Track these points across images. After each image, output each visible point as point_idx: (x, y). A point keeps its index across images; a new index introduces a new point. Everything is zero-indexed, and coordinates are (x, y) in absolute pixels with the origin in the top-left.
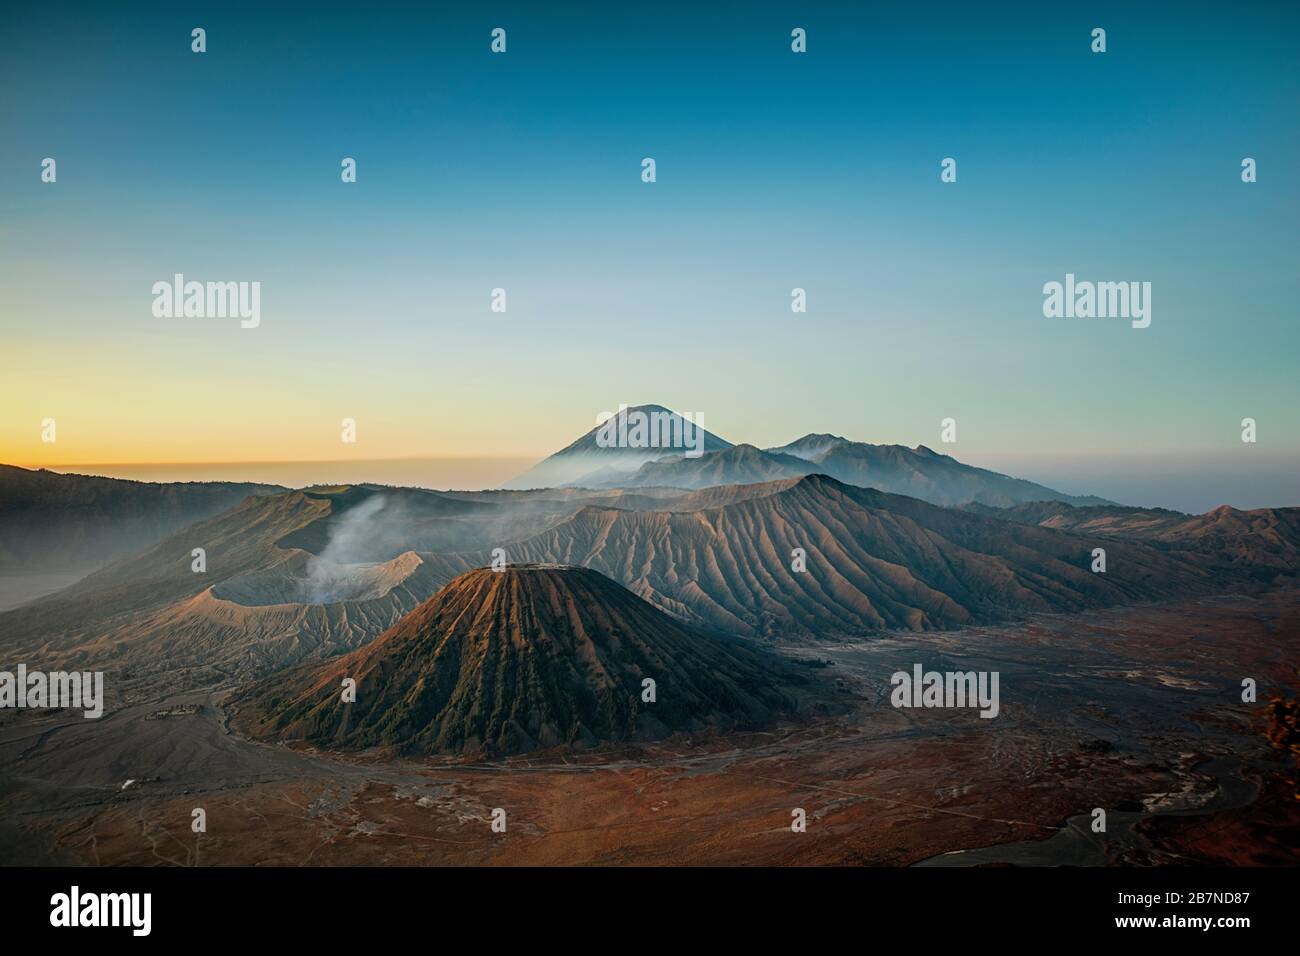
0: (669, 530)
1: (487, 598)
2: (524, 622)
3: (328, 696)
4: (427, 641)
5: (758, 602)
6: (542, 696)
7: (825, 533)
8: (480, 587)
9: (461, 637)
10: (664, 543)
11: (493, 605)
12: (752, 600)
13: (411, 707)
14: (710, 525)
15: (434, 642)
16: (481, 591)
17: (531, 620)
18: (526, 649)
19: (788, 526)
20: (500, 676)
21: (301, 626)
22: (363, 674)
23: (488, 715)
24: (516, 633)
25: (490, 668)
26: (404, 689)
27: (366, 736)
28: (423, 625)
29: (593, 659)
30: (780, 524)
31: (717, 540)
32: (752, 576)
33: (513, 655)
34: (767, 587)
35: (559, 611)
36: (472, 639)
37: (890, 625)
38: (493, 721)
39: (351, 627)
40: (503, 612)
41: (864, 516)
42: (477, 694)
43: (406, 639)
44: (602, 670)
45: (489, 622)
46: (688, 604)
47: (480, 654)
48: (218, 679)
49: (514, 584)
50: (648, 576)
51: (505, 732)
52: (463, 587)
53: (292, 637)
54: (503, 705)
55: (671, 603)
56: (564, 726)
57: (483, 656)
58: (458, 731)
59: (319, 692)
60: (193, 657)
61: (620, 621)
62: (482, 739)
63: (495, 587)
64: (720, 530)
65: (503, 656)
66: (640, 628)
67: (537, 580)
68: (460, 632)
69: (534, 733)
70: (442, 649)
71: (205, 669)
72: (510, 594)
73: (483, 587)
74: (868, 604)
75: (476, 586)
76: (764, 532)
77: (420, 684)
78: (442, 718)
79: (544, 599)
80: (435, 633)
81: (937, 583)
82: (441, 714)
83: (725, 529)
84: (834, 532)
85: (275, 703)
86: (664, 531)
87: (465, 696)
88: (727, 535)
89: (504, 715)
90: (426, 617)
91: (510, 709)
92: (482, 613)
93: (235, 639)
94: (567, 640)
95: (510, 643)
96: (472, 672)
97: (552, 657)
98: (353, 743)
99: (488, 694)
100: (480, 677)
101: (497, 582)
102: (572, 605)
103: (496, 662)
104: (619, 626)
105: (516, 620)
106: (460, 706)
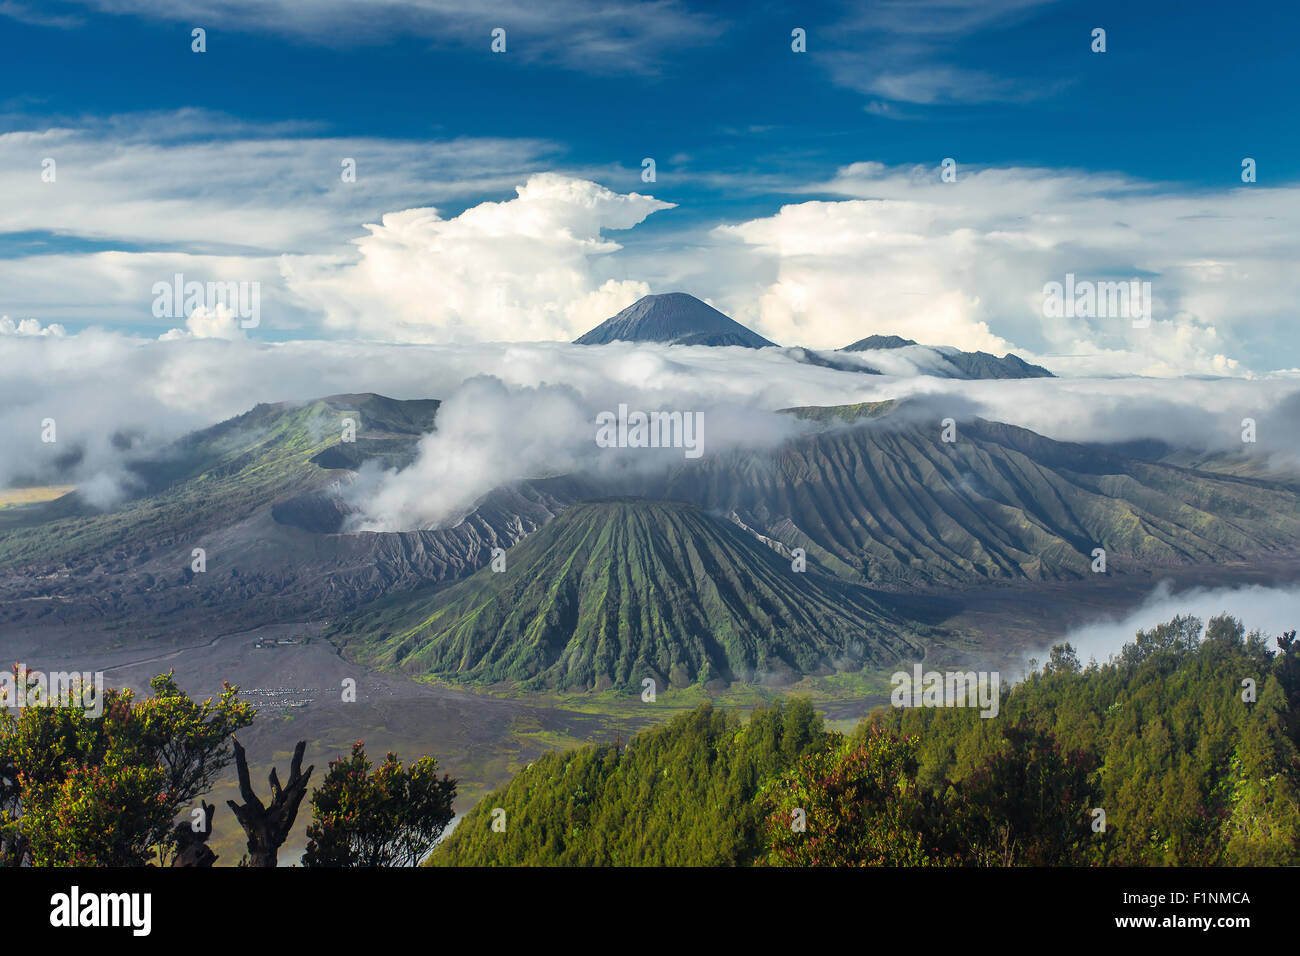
1: (603, 533)
4: (542, 579)
5: (859, 543)
6: (668, 637)
8: (593, 522)
11: (610, 541)
12: (853, 540)
13: (535, 644)
15: (550, 579)
16: (595, 528)
17: (651, 561)
20: (624, 617)
23: (617, 655)
24: (636, 571)
25: (611, 606)
26: (525, 625)
29: (717, 600)
33: (635, 595)
35: (677, 550)
36: (590, 576)
38: (622, 660)
40: (620, 548)
42: (603, 632)
44: (726, 612)
47: (601, 591)
49: (630, 519)
51: (637, 672)
52: (575, 521)
54: (631, 645)
56: (693, 669)
57: (604, 594)
58: (588, 670)
61: (741, 563)
62: (614, 678)
63: (609, 523)
65: (626, 594)
66: (760, 568)
67: (652, 515)
68: (578, 568)
69: (665, 673)
70: (559, 587)
72: (626, 529)
73: (598, 522)
75: (589, 521)
77: (540, 619)
78: (568, 657)
79: (662, 538)
80: (550, 569)
82: (567, 652)
88: (819, 467)
89: (633, 655)
91: (638, 648)
92: (599, 548)
94: (688, 582)
95: (631, 582)
96: (594, 611)
97: (675, 599)
99: (612, 634)
100: (604, 617)
101: (611, 517)
102: (689, 542)
103: (619, 601)
104: (740, 567)
105: (634, 558)
106: (587, 645)
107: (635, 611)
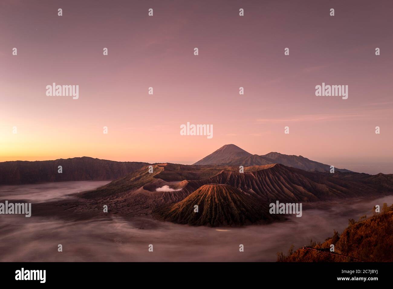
0: (244, 176)
1: (209, 191)
2: (218, 198)
3: (175, 212)
5: (267, 194)
6: (223, 214)
7: (282, 178)
8: (207, 189)
9: (204, 200)
11: (211, 193)
12: (265, 194)
14: (254, 176)
15: (197, 202)
17: (219, 197)
18: (219, 204)
19: (273, 176)
20: (213, 209)
21: (164, 196)
22: (183, 208)
23: (211, 218)
24: (216, 200)
25: (211, 207)
28: (195, 197)
29: (234, 206)
30: (271, 175)
31: (256, 179)
32: (265, 188)
33: (216, 205)
34: (269, 191)
35: (225, 195)
36: (206, 201)
37: (299, 201)
38: (213, 219)
39: (175, 197)
40: (213, 195)
41: (291, 174)
42: (208, 213)
43: (191, 200)
44: (236, 209)
45: (210, 197)
46: (250, 194)
47: (209, 204)
48: (148, 208)
49: (215, 189)
50: (240, 187)
52: (203, 189)
53: (162, 199)
54: (215, 216)
55: (247, 194)
56: (228, 222)
58: (205, 221)
60: (141, 203)
61: (239, 198)
62: (210, 224)
63: (211, 189)
65: (214, 205)
66: (243, 199)
67: (220, 187)
68: (204, 199)
69: (222, 222)
70: (200, 203)
71: (145, 205)
72: (214, 191)
73: (208, 189)
74: (293, 195)
76: (267, 177)
78: (201, 219)
79: (222, 192)
80: (198, 199)
81: (309, 190)
83: (257, 176)
84: (284, 178)
85: (162, 214)
87: (206, 213)
88: (258, 178)
89: (215, 218)
90: (195, 195)
91: (216, 217)
92: (208, 195)
94: (227, 202)
95: (215, 202)
96: (207, 208)
97: (225, 206)
98: (182, 223)
99: (211, 213)
100: (209, 210)
101: (211, 188)
102: (228, 194)
103: (212, 206)
104: (239, 199)
105: (216, 197)
106: (205, 216)
107: (216, 208)
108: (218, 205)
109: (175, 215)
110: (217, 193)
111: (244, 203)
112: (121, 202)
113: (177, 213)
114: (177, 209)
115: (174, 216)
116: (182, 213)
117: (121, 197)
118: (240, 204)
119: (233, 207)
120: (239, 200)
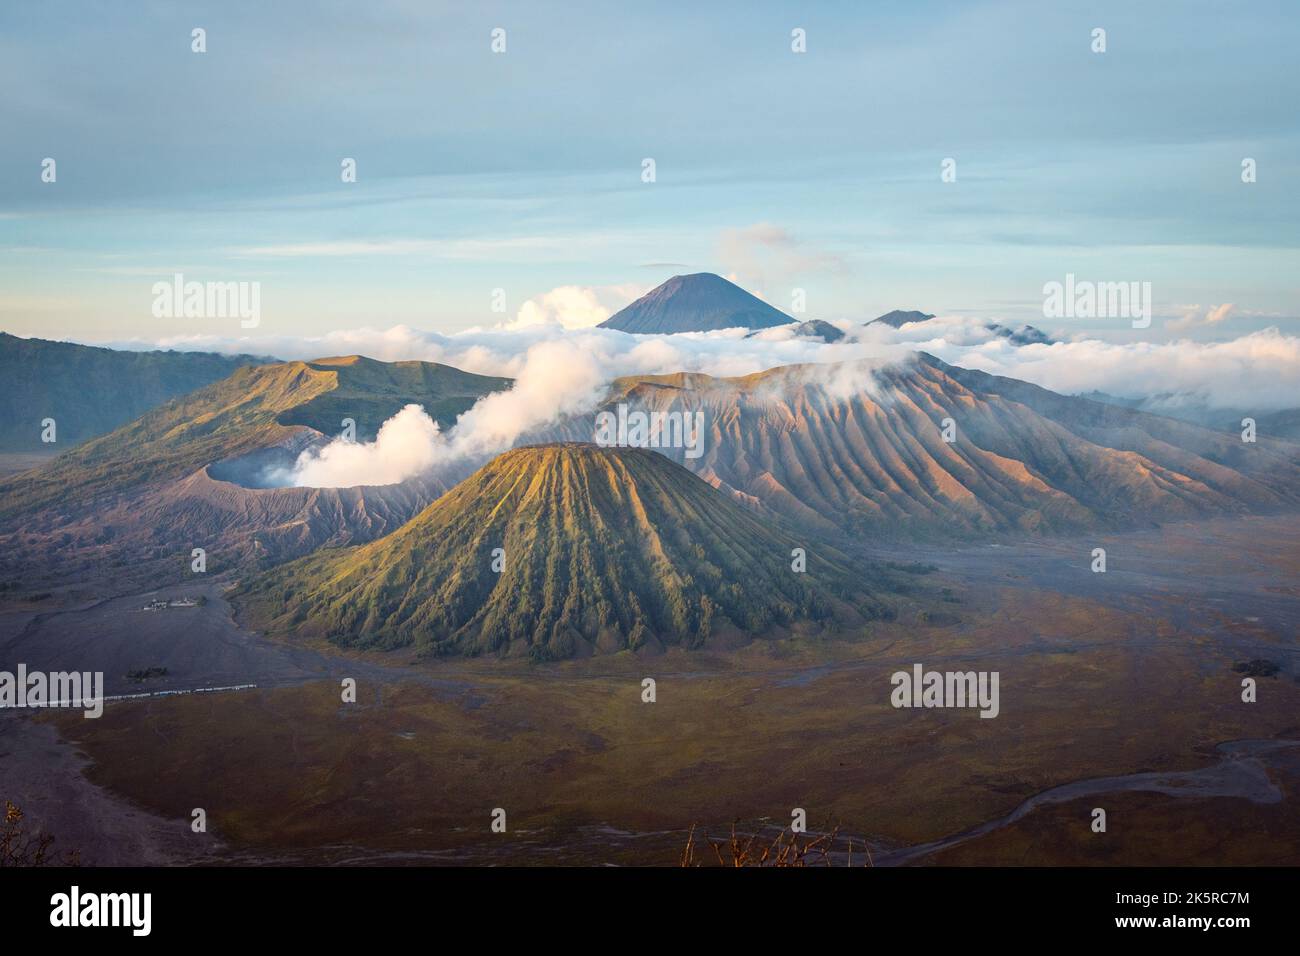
2: (579, 511)
3: (350, 589)
4: (463, 531)
6: (599, 593)
7: (924, 420)
8: (525, 468)
9: (504, 524)
10: (732, 427)
11: (541, 489)
13: (447, 603)
14: (787, 408)
15: (471, 532)
16: (527, 474)
18: (580, 540)
19: (880, 411)
20: (550, 571)
23: (537, 613)
24: (569, 521)
25: (539, 560)
26: (439, 582)
27: (395, 633)
28: (458, 511)
30: (871, 409)
31: (795, 426)
32: (837, 469)
33: (566, 547)
35: (619, 498)
36: (516, 528)
37: (1001, 528)
38: (543, 622)
40: (553, 497)
42: (524, 589)
43: (439, 527)
45: (536, 509)
46: (762, 498)
47: (527, 544)
48: (220, 569)
49: (566, 465)
50: (714, 465)
51: (558, 634)
52: (506, 467)
53: (302, 525)
54: (555, 603)
55: (742, 496)
56: (624, 630)
57: (531, 546)
58: (502, 631)
59: (339, 584)
62: (531, 642)
63: (542, 469)
64: (799, 414)
65: (554, 547)
67: (593, 459)
69: (591, 638)
70: (482, 539)
73: (529, 469)
74: (976, 503)
75: (521, 467)
76: (851, 417)
77: (456, 577)
78: (483, 617)
80: (473, 520)
82: (482, 611)
85: (289, 596)
86: (732, 414)
87: (509, 591)
89: (557, 615)
90: (462, 503)
93: (236, 525)
94: (629, 532)
95: (562, 533)
96: (517, 565)
97: (612, 551)
98: (381, 641)
99: (537, 591)
100: (527, 572)
101: (545, 462)
102: (632, 490)
103: (547, 553)
104: (688, 516)
105: (567, 507)
106: (504, 602)
107: (563, 566)
108: (575, 547)
109: (352, 603)
110: (574, 486)
111: (713, 535)
112: (82, 543)
113: (361, 594)
114: (365, 570)
115: (345, 608)
116: (387, 591)
117: (91, 518)
118: (694, 543)
119: (654, 559)
120: (691, 526)
